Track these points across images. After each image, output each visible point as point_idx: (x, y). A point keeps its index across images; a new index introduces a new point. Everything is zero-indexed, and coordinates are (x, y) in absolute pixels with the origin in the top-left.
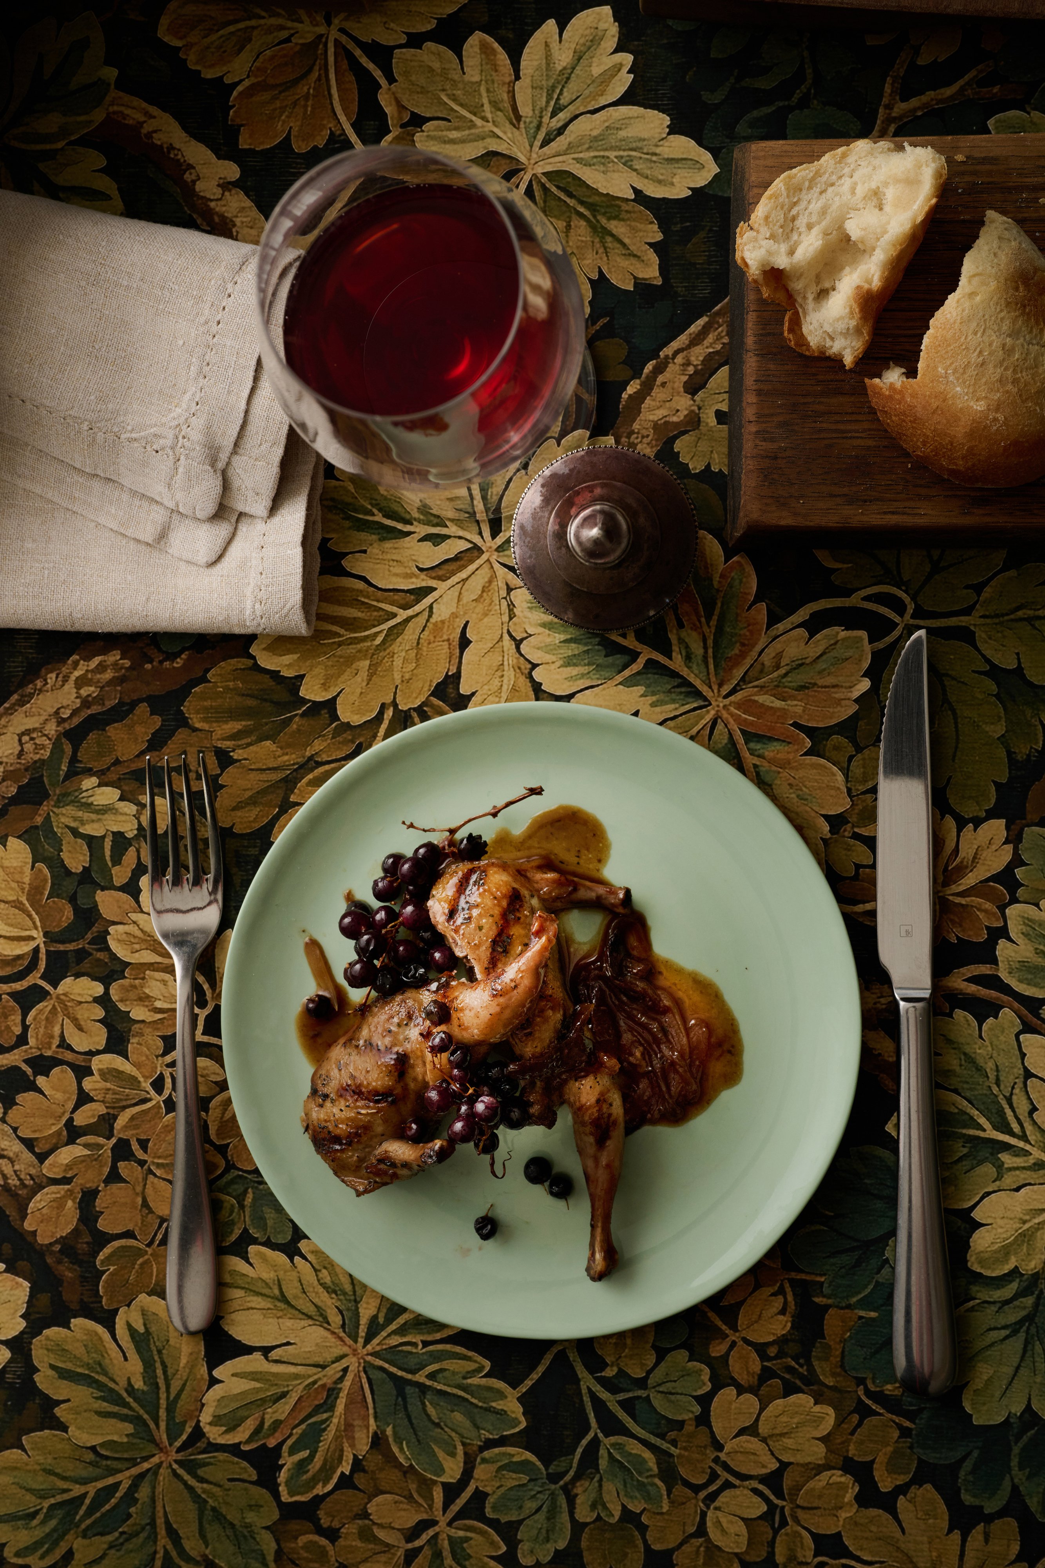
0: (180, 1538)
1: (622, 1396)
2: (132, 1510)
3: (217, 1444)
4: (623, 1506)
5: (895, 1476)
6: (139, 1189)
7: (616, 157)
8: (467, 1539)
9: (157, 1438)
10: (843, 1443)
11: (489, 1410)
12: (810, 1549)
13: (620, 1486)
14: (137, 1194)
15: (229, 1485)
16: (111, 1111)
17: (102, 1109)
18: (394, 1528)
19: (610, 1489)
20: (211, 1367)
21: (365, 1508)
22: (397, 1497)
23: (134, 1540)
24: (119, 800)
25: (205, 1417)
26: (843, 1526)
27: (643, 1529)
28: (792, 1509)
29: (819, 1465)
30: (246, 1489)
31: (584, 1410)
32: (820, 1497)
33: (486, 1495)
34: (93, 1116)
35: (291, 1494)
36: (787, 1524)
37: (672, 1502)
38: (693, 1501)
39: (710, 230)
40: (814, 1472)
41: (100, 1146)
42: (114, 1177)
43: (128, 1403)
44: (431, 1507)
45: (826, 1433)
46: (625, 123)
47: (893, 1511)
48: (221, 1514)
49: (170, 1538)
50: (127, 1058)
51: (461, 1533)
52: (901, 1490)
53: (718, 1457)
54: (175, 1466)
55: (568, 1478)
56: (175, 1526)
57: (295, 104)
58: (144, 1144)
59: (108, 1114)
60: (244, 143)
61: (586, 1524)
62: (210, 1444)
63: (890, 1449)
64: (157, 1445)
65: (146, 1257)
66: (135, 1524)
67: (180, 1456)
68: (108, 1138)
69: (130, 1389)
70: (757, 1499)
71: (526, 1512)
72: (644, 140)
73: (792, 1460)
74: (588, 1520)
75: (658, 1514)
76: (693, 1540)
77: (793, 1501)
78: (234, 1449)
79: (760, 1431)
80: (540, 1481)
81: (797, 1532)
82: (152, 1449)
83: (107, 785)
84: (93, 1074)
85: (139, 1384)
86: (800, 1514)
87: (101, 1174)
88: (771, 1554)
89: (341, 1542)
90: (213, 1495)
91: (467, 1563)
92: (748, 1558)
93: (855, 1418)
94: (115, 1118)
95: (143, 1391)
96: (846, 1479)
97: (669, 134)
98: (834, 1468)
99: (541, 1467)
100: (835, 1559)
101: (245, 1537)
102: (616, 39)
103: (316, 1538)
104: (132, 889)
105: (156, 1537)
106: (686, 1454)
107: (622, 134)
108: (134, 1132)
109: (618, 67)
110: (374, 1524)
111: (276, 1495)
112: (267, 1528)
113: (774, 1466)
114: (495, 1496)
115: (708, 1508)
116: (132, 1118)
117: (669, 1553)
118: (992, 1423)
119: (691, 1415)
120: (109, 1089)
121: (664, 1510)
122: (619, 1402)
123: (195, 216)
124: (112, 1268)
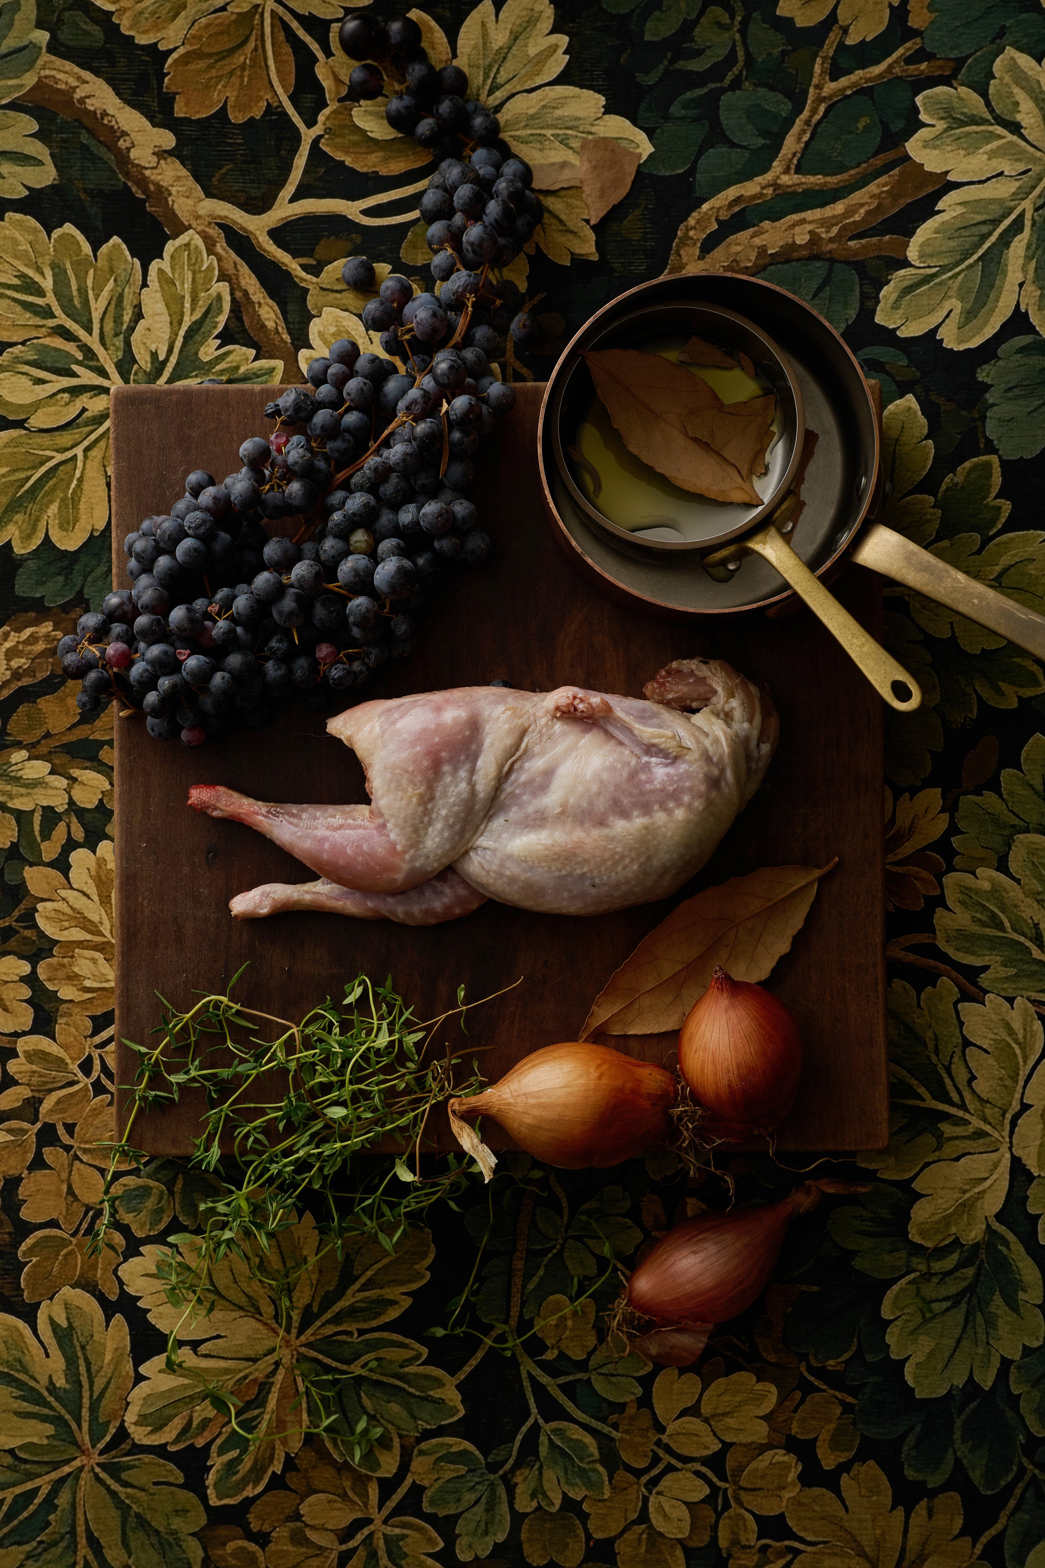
0: (102, 1547)
1: (562, 1380)
2: (52, 1517)
3: (142, 1445)
4: (564, 1493)
5: (838, 1453)
6: (64, 1176)
7: (553, 135)
8: (403, 1537)
9: (79, 1439)
10: (786, 1421)
11: (426, 1399)
12: (753, 1532)
13: (561, 1474)
14: (62, 1181)
15: (154, 1489)
16: (37, 1095)
17: (27, 1093)
18: (327, 1530)
19: (551, 1476)
20: (137, 1363)
21: (297, 1509)
22: (331, 1496)
23: (53, 1549)
24: (50, 773)
25: (130, 1417)
26: (787, 1507)
27: (584, 1517)
28: (735, 1491)
29: (762, 1445)
30: (172, 1493)
31: (525, 1395)
32: (763, 1477)
33: (423, 1489)
34: (17, 1100)
35: (220, 1497)
36: (730, 1507)
37: (613, 1488)
38: (635, 1486)
39: (646, 208)
40: (757, 1452)
41: (24, 1132)
42: (38, 1163)
43: (49, 1403)
44: (366, 1505)
45: (768, 1411)
46: (562, 102)
47: (836, 1490)
48: (146, 1520)
49: (91, 1547)
50: (54, 1039)
51: (397, 1531)
52: (844, 1467)
53: (660, 1440)
54: (98, 1470)
55: (507, 1467)
56: (96, 1534)
57: (231, 73)
58: (70, 1129)
59: (33, 1097)
60: (180, 110)
61: (526, 1515)
62: (134, 1445)
63: (832, 1426)
64: (79, 1447)
65: (70, 1248)
66: (54, 1533)
67: (102, 1459)
68: (33, 1123)
69: (52, 1388)
70: (699, 1482)
71: (464, 1504)
72: (580, 119)
73: (734, 1440)
74: (528, 1510)
75: (599, 1501)
76: (635, 1527)
77: (736, 1483)
78: (160, 1451)
79: (703, 1411)
80: (479, 1471)
81: (740, 1515)
82: (73, 1451)
83: (37, 758)
84: (17, 1056)
85: (61, 1382)
86: (743, 1495)
87: (24, 1161)
88: (714, 1539)
89: (272, 1547)
90: (136, 1500)
91: (403, 1562)
92: (691, 1544)
93: (798, 1395)
94: (41, 1101)
95: (65, 1390)
96: (789, 1458)
97: (604, 113)
98: (777, 1447)
99: (480, 1456)
100: (778, 1541)
101: (170, 1545)
102: (552, 21)
103: (245, 1543)
104: (62, 865)
105: (76, 1546)
106: (628, 1437)
107: (558, 113)
108: (61, 1116)
109: (554, 48)
110: (307, 1525)
111: (204, 1499)
112: (193, 1534)
113: (716, 1446)
114: (433, 1490)
115: (650, 1493)
116: (59, 1102)
117: (611, 1541)
118: (934, 1396)
119: (633, 1397)
120: (34, 1072)
121: (606, 1497)
122: (559, 1386)
123: (130, 184)
124: (34, 1260)
